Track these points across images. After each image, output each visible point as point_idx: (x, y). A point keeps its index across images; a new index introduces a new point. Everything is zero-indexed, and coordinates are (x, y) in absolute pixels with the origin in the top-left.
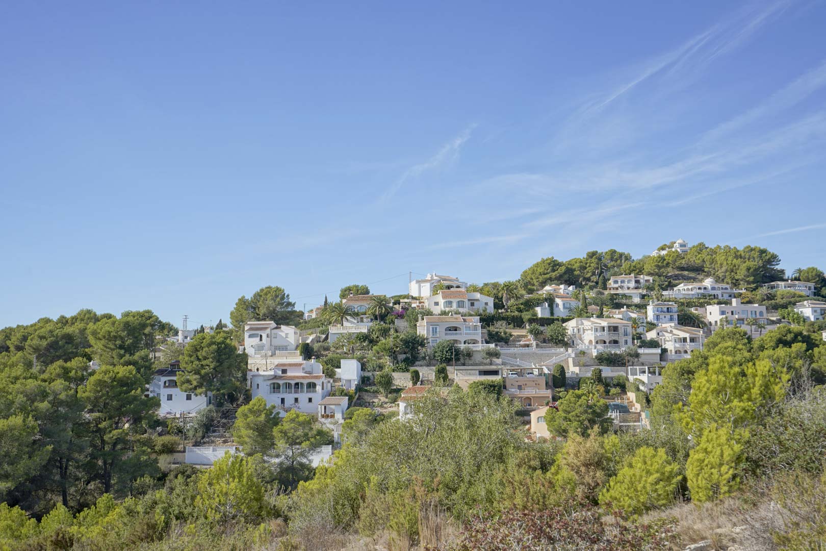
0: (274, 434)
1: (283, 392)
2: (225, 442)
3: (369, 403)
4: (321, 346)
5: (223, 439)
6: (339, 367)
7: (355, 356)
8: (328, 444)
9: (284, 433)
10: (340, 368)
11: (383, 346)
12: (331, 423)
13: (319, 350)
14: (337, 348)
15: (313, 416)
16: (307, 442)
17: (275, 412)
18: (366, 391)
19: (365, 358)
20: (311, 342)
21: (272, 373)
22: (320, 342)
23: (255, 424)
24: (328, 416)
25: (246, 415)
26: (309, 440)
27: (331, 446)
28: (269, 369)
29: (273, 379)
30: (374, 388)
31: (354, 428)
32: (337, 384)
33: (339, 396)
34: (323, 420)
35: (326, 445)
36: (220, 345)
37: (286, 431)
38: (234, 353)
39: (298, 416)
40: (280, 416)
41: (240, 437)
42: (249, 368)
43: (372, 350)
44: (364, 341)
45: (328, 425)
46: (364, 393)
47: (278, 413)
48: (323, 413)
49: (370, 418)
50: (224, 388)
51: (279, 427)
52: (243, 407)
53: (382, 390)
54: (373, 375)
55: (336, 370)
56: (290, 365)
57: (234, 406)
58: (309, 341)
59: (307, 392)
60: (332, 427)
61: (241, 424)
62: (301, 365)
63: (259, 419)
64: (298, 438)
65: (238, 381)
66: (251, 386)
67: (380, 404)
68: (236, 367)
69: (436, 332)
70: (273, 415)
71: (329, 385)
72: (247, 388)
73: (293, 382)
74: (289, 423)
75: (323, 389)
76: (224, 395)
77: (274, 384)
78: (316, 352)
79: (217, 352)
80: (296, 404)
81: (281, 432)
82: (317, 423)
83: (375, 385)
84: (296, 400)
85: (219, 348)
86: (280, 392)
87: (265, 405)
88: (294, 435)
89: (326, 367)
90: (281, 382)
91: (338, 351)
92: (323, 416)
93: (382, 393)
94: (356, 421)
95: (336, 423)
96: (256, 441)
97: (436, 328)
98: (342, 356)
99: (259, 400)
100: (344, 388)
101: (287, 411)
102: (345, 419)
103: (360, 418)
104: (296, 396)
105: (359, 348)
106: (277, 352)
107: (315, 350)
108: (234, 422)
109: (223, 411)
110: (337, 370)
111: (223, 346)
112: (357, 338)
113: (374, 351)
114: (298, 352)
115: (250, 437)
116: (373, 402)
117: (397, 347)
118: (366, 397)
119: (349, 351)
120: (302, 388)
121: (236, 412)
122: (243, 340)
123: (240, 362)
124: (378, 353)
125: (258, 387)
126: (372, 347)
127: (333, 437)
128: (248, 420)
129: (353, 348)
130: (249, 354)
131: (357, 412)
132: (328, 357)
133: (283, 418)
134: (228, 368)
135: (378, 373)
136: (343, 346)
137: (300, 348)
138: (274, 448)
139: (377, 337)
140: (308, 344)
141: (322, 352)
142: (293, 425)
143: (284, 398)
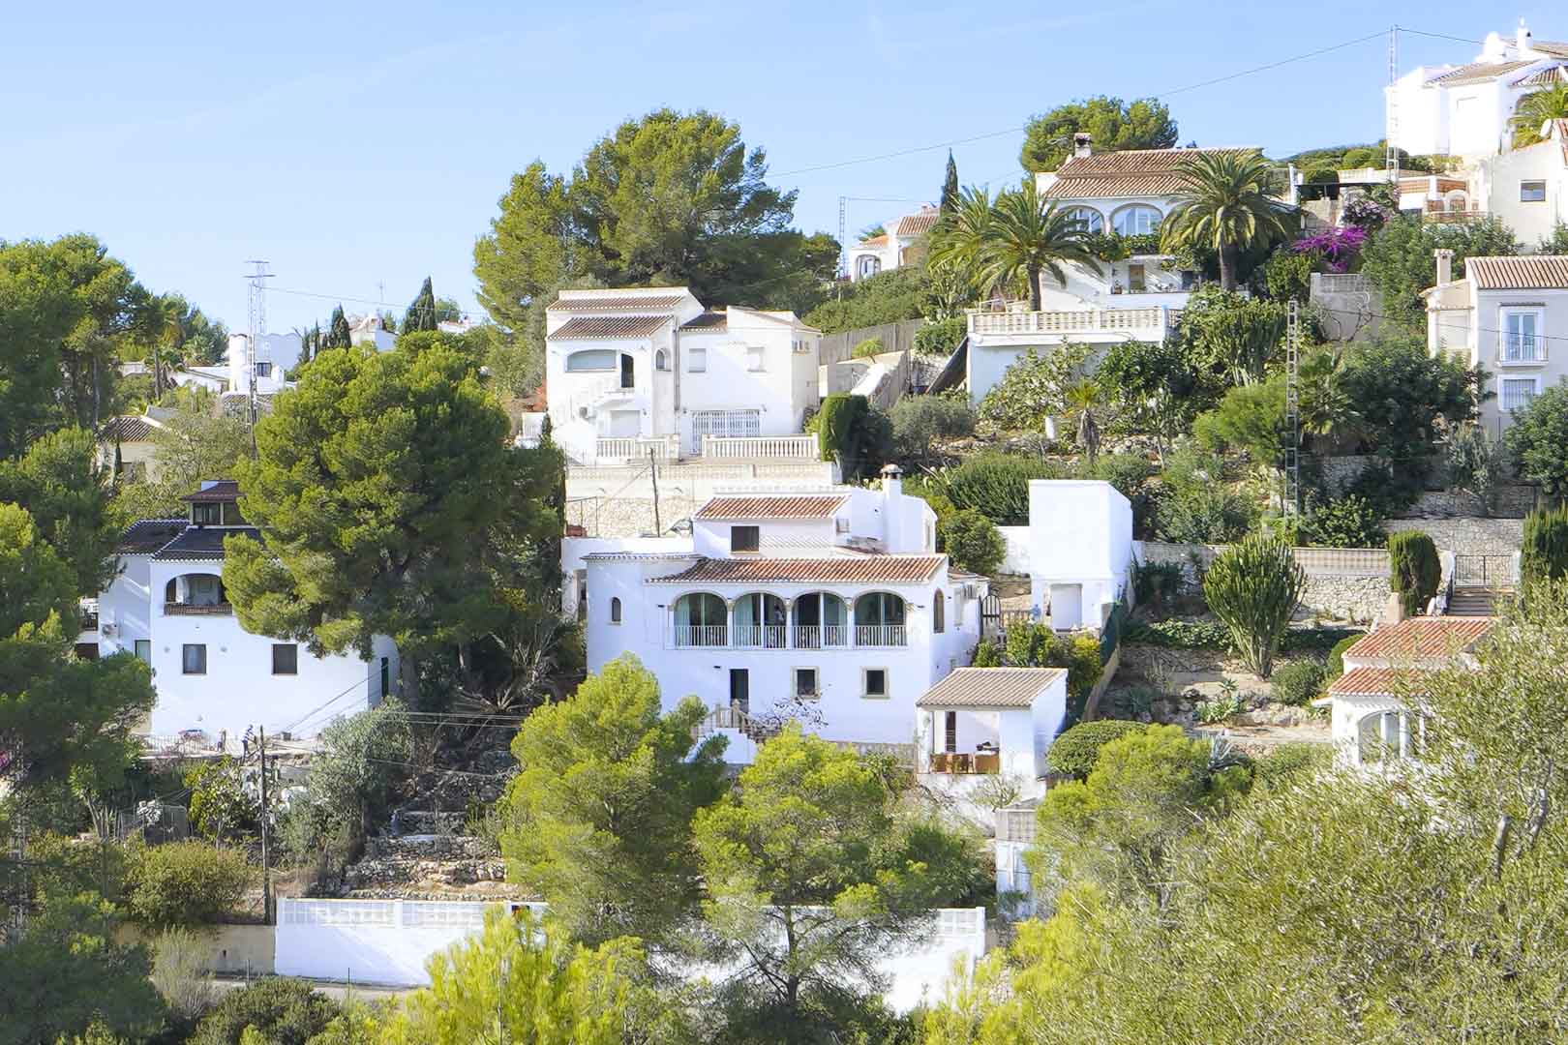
0: (697, 844)
1: (737, 642)
2: (461, 878)
3: (1174, 700)
4: (927, 415)
5: (452, 866)
6: (1019, 517)
7: (1103, 460)
8: (966, 903)
9: (746, 840)
10: (1024, 521)
11: (1248, 413)
12: (979, 798)
13: (917, 435)
14: (1009, 424)
15: (889, 763)
16: (864, 887)
17: (704, 733)
18: (1161, 640)
19: (1154, 472)
20: (878, 391)
21: (683, 546)
22: (922, 390)
23: (605, 796)
24: (963, 764)
25: (561, 749)
26: (870, 880)
27: (980, 911)
28: (667, 524)
29: (687, 575)
30: (1204, 627)
31: (1101, 823)
32: (1010, 603)
33: (1022, 664)
34: (942, 782)
35: (954, 905)
36: (426, 409)
37: (756, 829)
38: (498, 444)
39: (814, 761)
40: (729, 756)
41: (532, 855)
42: (572, 517)
43: (1189, 434)
44: (1150, 387)
45: (967, 810)
46: (1147, 649)
47: (718, 744)
48: (941, 748)
49: (1182, 776)
50: (453, 620)
51: (725, 809)
52: (545, 709)
53: (1238, 635)
54: (1195, 559)
55: (1006, 531)
56: (780, 508)
57: (503, 704)
58: (865, 387)
59: (859, 642)
60: (984, 816)
61: (538, 794)
62: (824, 506)
63: (624, 770)
64: (817, 866)
65: (519, 581)
66: (582, 610)
67: (1233, 704)
68: (507, 515)
69: (1529, 341)
70: (693, 752)
71: (971, 607)
72: (564, 619)
73: (788, 592)
74: (771, 793)
75: (938, 627)
76: (450, 649)
77: (694, 599)
78: (903, 440)
79: (415, 439)
80: (807, 702)
81: (733, 835)
82: (907, 797)
83: (1203, 609)
84: (806, 681)
85: (423, 422)
86: (721, 641)
87: (655, 701)
88: (795, 852)
89: (953, 517)
90: (729, 591)
91: (1014, 437)
92: (940, 764)
93: (1239, 653)
94: (1108, 789)
95: (1005, 798)
96: (611, 878)
97: (1529, 321)
98: (1036, 461)
99: (624, 679)
100: (1047, 622)
101: (758, 736)
102: (1051, 779)
103: (1128, 774)
104: (806, 659)
105: (1121, 422)
106: (709, 442)
107: (897, 433)
108: (500, 782)
109: (447, 729)
110: (1010, 533)
111: (443, 409)
112: (1113, 369)
113: (1200, 440)
114: (814, 442)
115: (582, 857)
116: (1196, 697)
117: (1320, 419)
118: (1158, 671)
119: (1073, 436)
120: (834, 620)
121: (512, 734)
122: (540, 381)
123: (528, 491)
124: (1222, 448)
125: (616, 617)
126: (1190, 418)
127: (992, 867)
128: (572, 772)
129: (1091, 424)
130: (570, 453)
131: (1112, 746)
132: (965, 470)
133: (742, 768)
134: (471, 518)
135: (1219, 549)
136: (1038, 411)
137: (820, 422)
138: (699, 915)
139: (1219, 367)
140: (861, 402)
141: (935, 444)
142: (790, 800)
143: (747, 670)
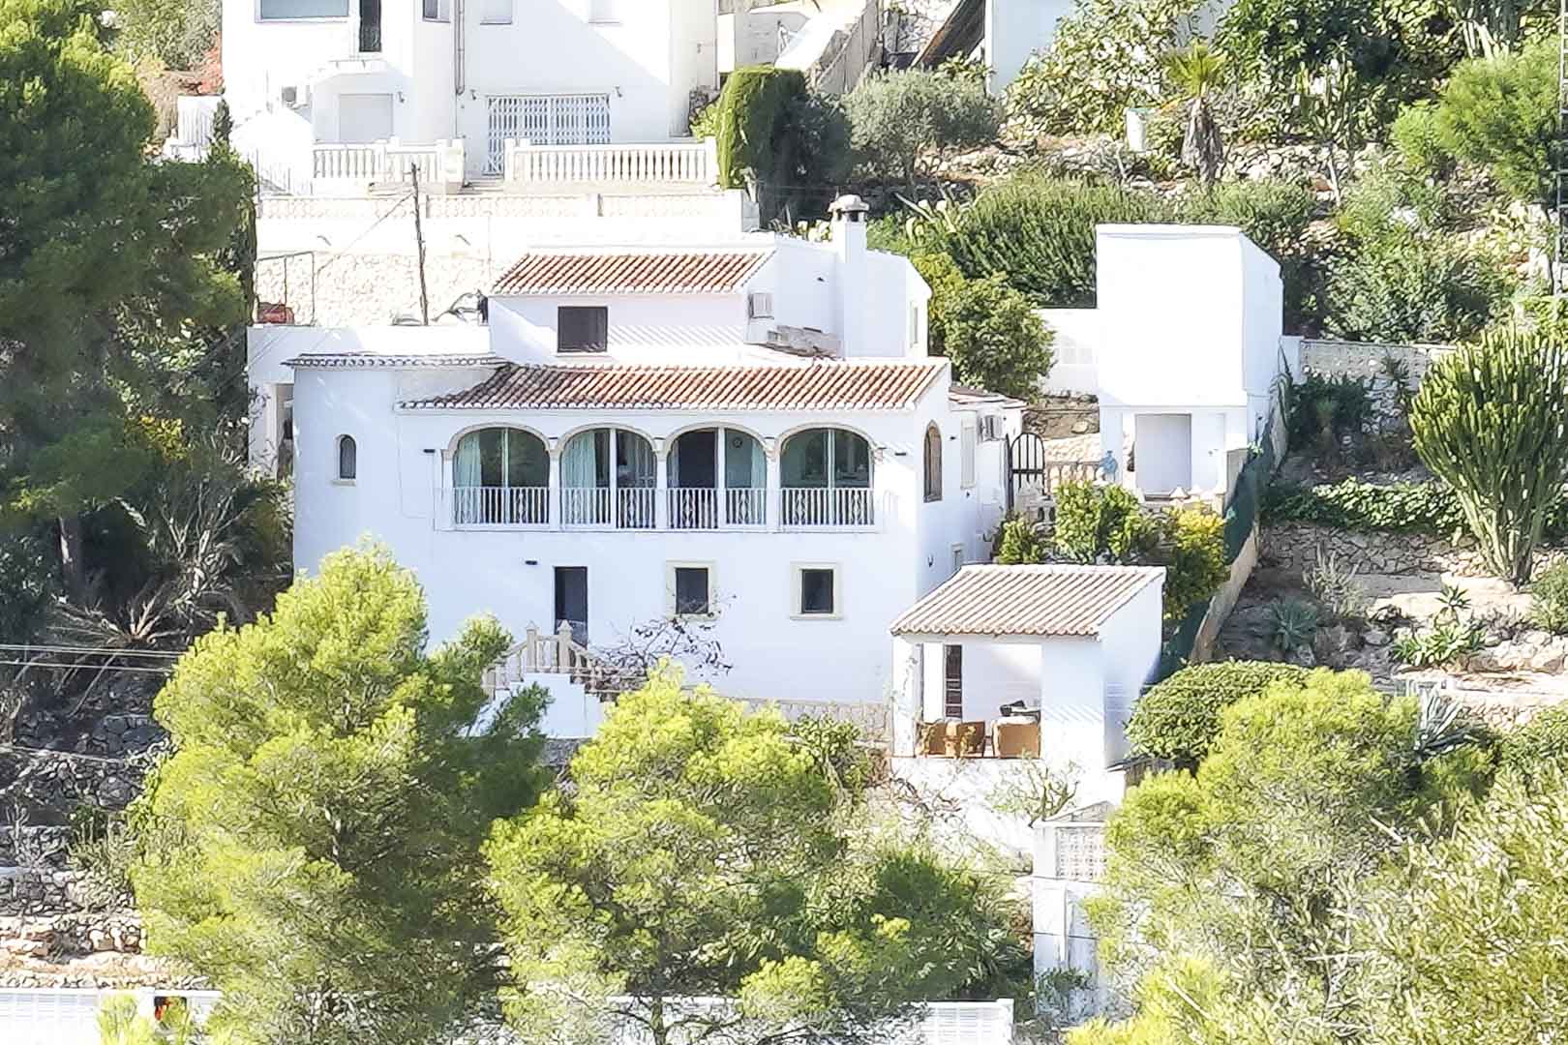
0: (492, 883)
1: (567, 518)
2: (62, 946)
3: (1356, 625)
4: (913, 105)
5: (44, 925)
6: (1078, 293)
7: (1230, 190)
8: (979, 992)
9: (583, 879)
10: (1087, 299)
11: (1492, 107)
12: (1004, 804)
13: (895, 143)
14: (1062, 122)
15: (841, 739)
16: (795, 963)
17: (501, 687)
18: (1332, 517)
19: (1324, 211)
20: (824, 62)
21: (471, 340)
22: (904, 61)
23: (326, 798)
24: (976, 740)
25: (245, 712)
26: (805, 950)
27: (1004, 1007)
28: (438, 305)
29: (478, 394)
30: (1409, 492)
31: (1223, 849)
32: (1060, 449)
33: (1082, 558)
34: (933, 774)
35: (957, 996)
37: (600, 858)
38: (133, 154)
39: (707, 734)
40: (553, 724)
41: (192, 906)
42: (267, 289)
43: (1384, 142)
44: (1315, 56)
45: (980, 822)
46: (1308, 533)
47: (529, 704)
48: (935, 710)
49: (1370, 762)
50: (47, 475)
51: (543, 822)
52: (217, 639)
53: (1472, 508)
54: (1393, 368)
55: (1055, 319)
56: (640, 272)
58: (800, 56)
59: (788, 518)
60: (1013, 835)
61: (203, 796)
62: (725, 270)
63: (362, 751)
64: (710, 925)
65: (171, 405)
66: (285, 457)
67: (1461, 632)
68: (150, 285)
70: (487, 717)
71: (991, 455)
72: (254, 473)
73: (660, 428)
74: (626, 793)
75: (932, 491)
76: (45, 529)
77: (489, 438)
78: (869, 152)
80: (693, 624)
81: (559, 869)
82: (876, 799)
83: (1409, 462)
84: (692, 586)
86: (538, 515)
87: (416, 624)
88: (672, 901)
89: (959, 293)
90: (553, 425)
91: (1075, 148)
92: (934, 741)
93: (1473, 541)
94: (1236, 788)
95: (1051, 803)
96: (335, 948)
98: (1109, 190)
99: (361, 585)
100: (1129, 483)
101: (605, 689)
102: (1134, 768)
103: (1272, 758)
104: (692, 548)
105: (1263, 121)
106: (517, 152)
107: (858, 139)
108: (135, 772)
109: (41, 674)
110: (1060, 322)
111: (33, 89)
112: (1248, 26)
113: (1407, 155)
114: (709, 152)
115: (283, 909)
116: (1395, 620)
118: (1327, 572)
119: (1176, 146)
120: (742, 479)
121: (156, 683)
122: (209, 40)
123: (187, 241)
124: (1444, 168)
125: (347, 468)
126: (1386, 115)
127: (1026, 927)
128: (265, 754)
129: (1209, 125)
130: (262, 171)
131: (1246, 707)
132: (983, 205)
133: (574, 746)
134: (84, 290)
135: (1439, 353)
136: (1114, 101)
137: (719, 118)
138: (495, 1014)
139: (1438, 24)
140: (794, 83)
141: (928, 158)
142: (661, 806)
143: (586, 568)
